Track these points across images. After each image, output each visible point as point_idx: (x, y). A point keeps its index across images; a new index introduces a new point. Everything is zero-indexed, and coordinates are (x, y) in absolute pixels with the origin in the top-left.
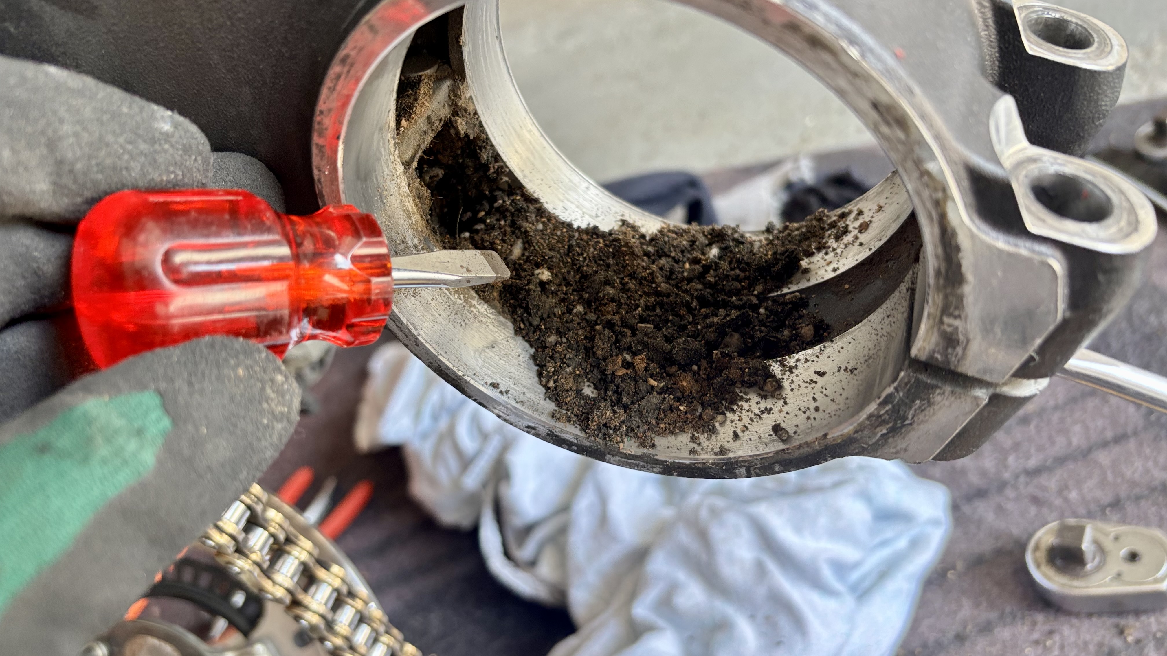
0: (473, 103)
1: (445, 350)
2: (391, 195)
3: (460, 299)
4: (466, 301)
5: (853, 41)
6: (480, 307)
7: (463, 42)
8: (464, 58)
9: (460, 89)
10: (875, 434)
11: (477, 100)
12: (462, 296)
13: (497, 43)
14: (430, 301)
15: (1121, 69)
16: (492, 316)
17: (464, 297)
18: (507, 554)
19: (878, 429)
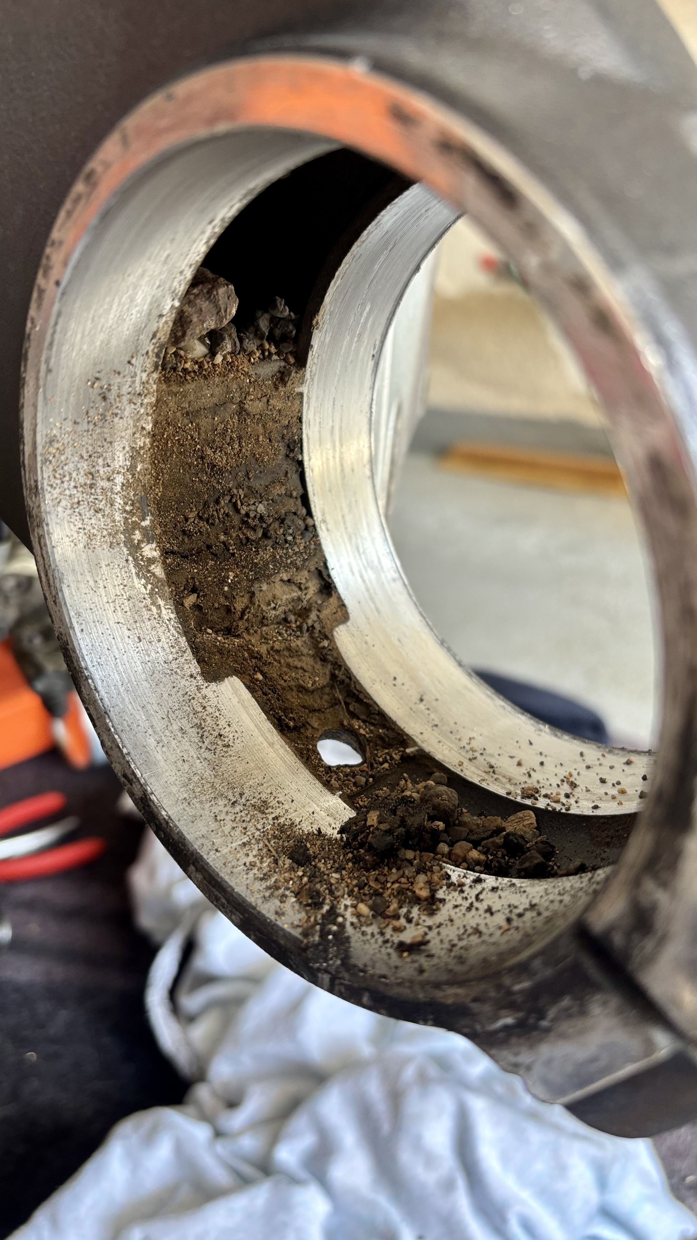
0: (302, 402)
1: (83, 627)
2: (121, 418)
3: (145, 588)
4: (151, 594)
6: (164, 612)
7: (317, 323)
8: (312, 343)
9: (290, 375)
10: (497, 1018)
11: (308, 403)
12: (149, 586)
13: (371, 364)
14: (103, 564)
16: (173, 631)
17: (152, 589)
19: (503, 1012)
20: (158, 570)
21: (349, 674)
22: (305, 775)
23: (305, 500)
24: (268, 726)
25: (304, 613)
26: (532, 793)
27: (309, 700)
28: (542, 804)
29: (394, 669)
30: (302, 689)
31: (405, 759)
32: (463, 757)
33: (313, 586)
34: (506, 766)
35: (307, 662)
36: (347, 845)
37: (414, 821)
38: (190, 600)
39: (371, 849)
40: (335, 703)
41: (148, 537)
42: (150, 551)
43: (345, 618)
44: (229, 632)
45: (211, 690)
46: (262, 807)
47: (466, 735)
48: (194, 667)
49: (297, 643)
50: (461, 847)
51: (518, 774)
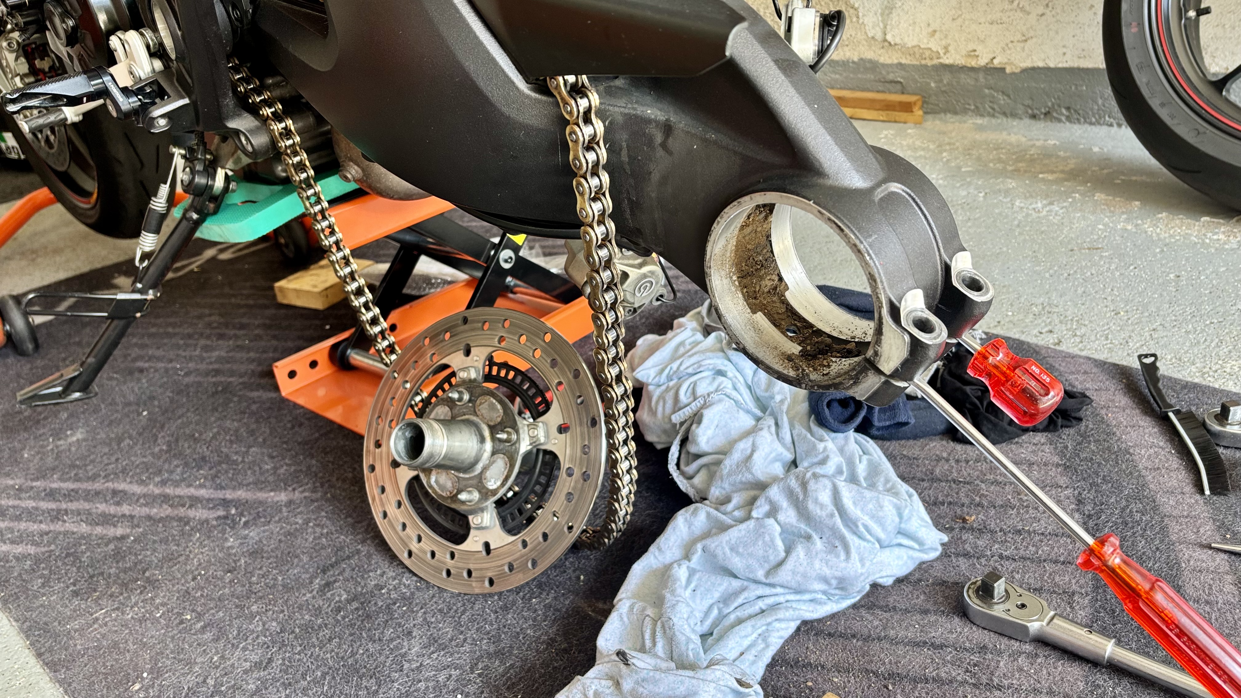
5: (869, 255)
15: (990, 303)
18: (678, 465)
20: (737, 283)
21: (792, 307)
22: (785, 338)
23: (772, 252)
24: (772, 326)
25: (775, 288)
26: (854, 338)
27: (780, 316)
28: (857, 340)
29: (805, 304)
30: (778, 313)
31: (813, 331)
32: (832, 329)
33: (776, 278)
34: (845, 330)
35: (778, 305)
36: (802, 356)
37: (821, 347)
38: (745, 290)
39: (810, 355)
40: (788, 316)
41: (734, 274)
42: (735, 278)
43: (788, 289)
44: (755, 298)
45: (754, 316)
46: (776, 348)
47: (831, 323)
48: (749, 311)
49: (774, 299)
50: (834, 354)
51: (849, 333)
